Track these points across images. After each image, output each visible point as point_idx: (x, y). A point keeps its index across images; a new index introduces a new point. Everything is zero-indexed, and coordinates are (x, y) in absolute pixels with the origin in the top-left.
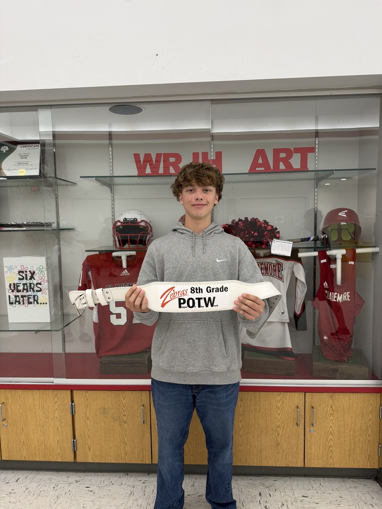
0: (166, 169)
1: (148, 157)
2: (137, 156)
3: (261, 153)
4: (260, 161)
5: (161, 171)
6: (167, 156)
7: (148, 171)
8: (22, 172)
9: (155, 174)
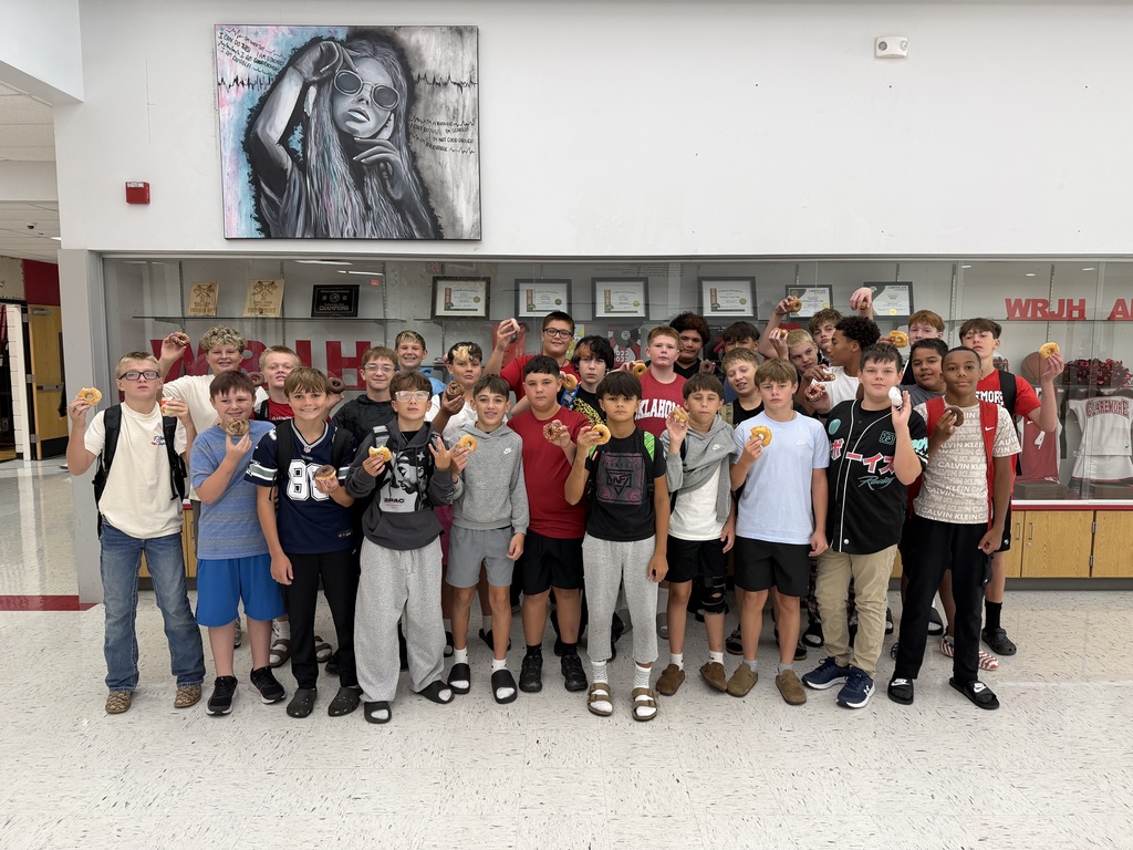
0: (1034, 314)
1: (1018, 302)
2: (1008, 301)
3: (1121, 302)
4: (1120, 309)
5: (1029, 315)
6: (1035, 302)
7: (1017, 314)
8: (893, 312)
9: (1024, 318)
